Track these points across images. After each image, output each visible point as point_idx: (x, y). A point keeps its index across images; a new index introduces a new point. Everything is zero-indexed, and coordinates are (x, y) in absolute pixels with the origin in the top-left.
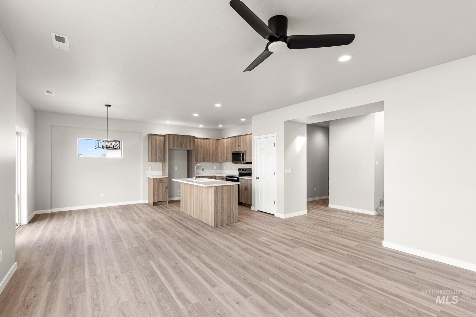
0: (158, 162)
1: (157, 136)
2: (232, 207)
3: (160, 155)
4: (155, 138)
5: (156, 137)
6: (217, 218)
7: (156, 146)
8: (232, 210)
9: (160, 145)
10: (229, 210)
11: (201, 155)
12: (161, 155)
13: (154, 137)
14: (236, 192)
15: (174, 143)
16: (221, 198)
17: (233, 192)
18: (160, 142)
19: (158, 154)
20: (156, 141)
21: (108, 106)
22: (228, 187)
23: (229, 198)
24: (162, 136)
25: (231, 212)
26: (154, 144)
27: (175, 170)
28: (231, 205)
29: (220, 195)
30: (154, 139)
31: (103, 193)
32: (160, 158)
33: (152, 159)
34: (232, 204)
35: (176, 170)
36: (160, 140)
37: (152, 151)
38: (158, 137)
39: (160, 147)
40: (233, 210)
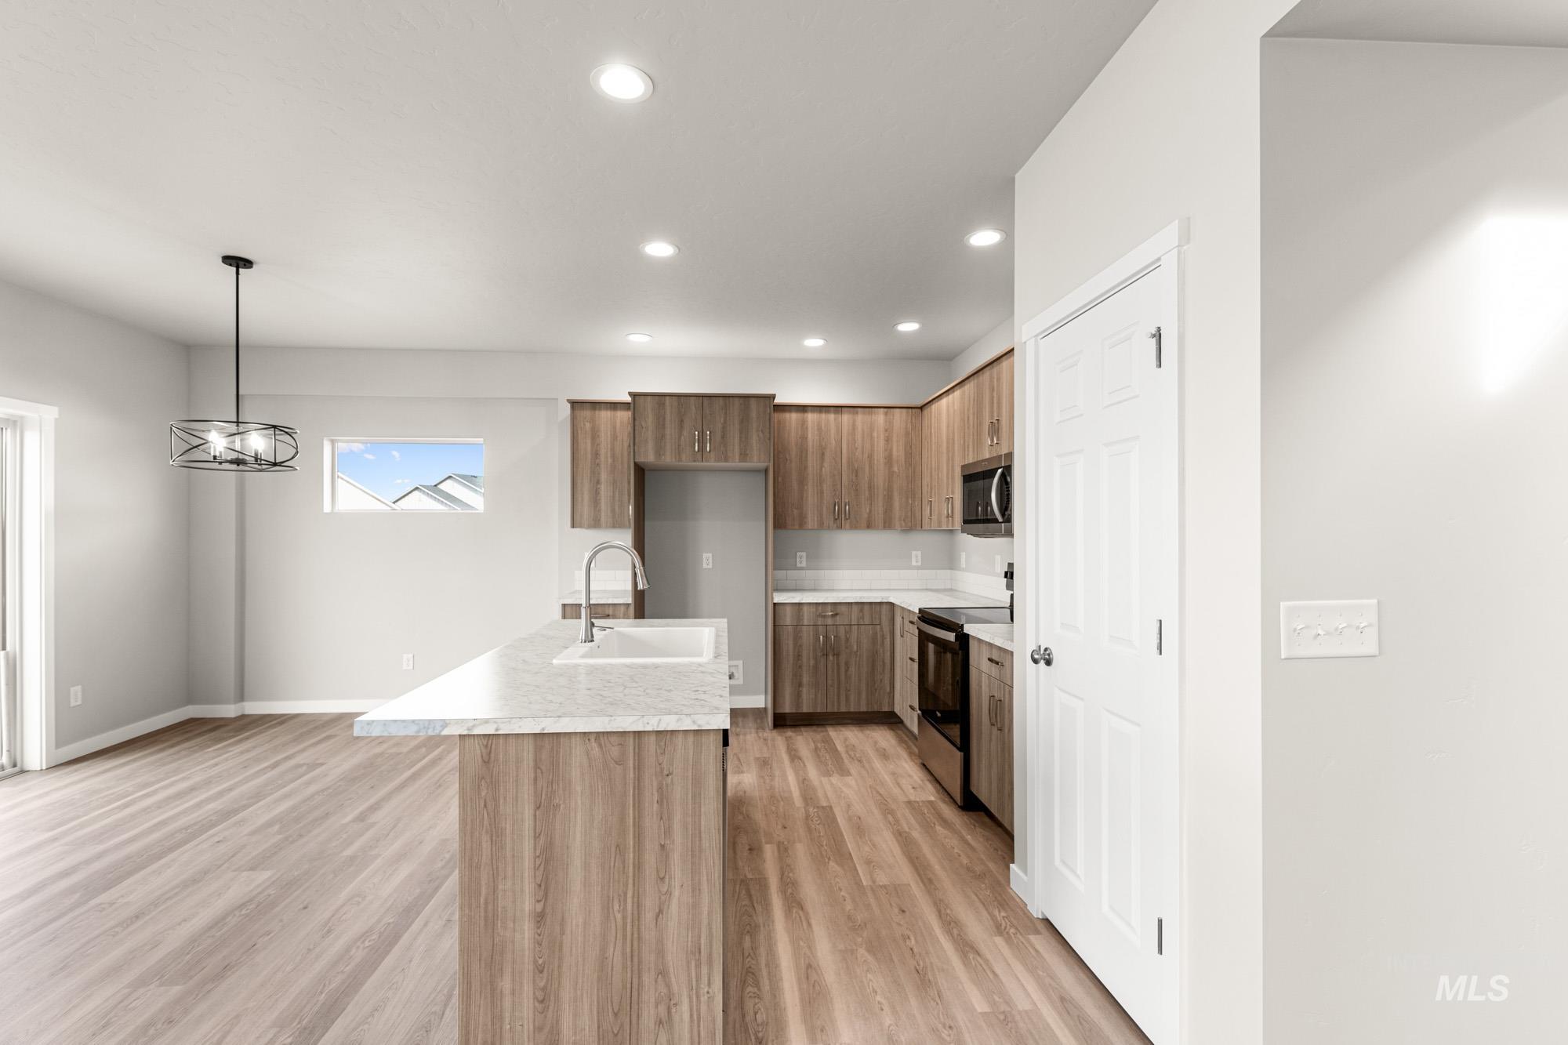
0: (607, 527)
1: (600, 409)
2: (649, 935)
3: (614, 497)
4: (593, 421)
5: (597, 412)
6: (497, 1018)
7: (596, 455)
8: (649, 958)
9: (613, 449)
10: (615, 955)
11: (822, 492)
12: (617, 498)
13: (587, 413)
14: (696, 797)
15: (663, 436)
16: (536, 837)
17: (663, 798)
18: (614, 437)
19: (605, 490)
20: (595, 435)
21: (238, 263)
22: (615, 752)
23: (620, 849)
24: (621, 409)
25: (648, 979)
26: (586, 445)
27: (705, 566)
28: (649, 916)
29: (528, 811)
30: (588, 425)
31: (411, 655)
32: (613, 511)
33: (577, 517)
34: (650, 903)
35: (710, 566)
36: (614, 428)
37: (579, 481)
38: (605, 415)
39: (613, 456)
40: (661, 953)
